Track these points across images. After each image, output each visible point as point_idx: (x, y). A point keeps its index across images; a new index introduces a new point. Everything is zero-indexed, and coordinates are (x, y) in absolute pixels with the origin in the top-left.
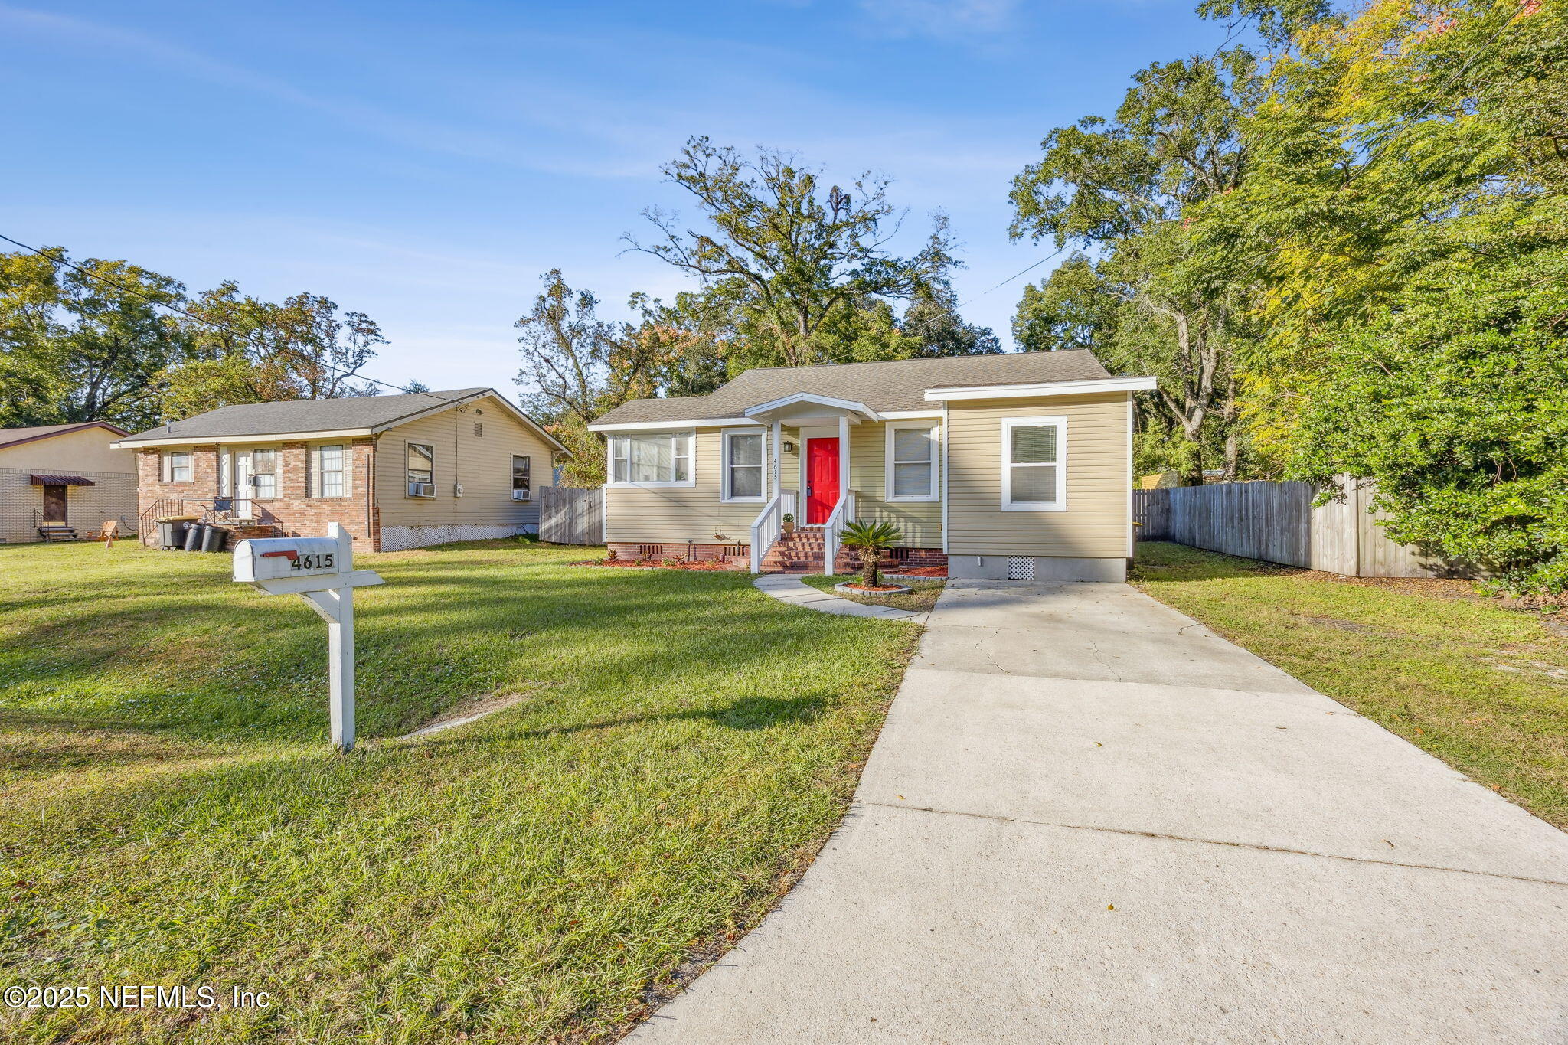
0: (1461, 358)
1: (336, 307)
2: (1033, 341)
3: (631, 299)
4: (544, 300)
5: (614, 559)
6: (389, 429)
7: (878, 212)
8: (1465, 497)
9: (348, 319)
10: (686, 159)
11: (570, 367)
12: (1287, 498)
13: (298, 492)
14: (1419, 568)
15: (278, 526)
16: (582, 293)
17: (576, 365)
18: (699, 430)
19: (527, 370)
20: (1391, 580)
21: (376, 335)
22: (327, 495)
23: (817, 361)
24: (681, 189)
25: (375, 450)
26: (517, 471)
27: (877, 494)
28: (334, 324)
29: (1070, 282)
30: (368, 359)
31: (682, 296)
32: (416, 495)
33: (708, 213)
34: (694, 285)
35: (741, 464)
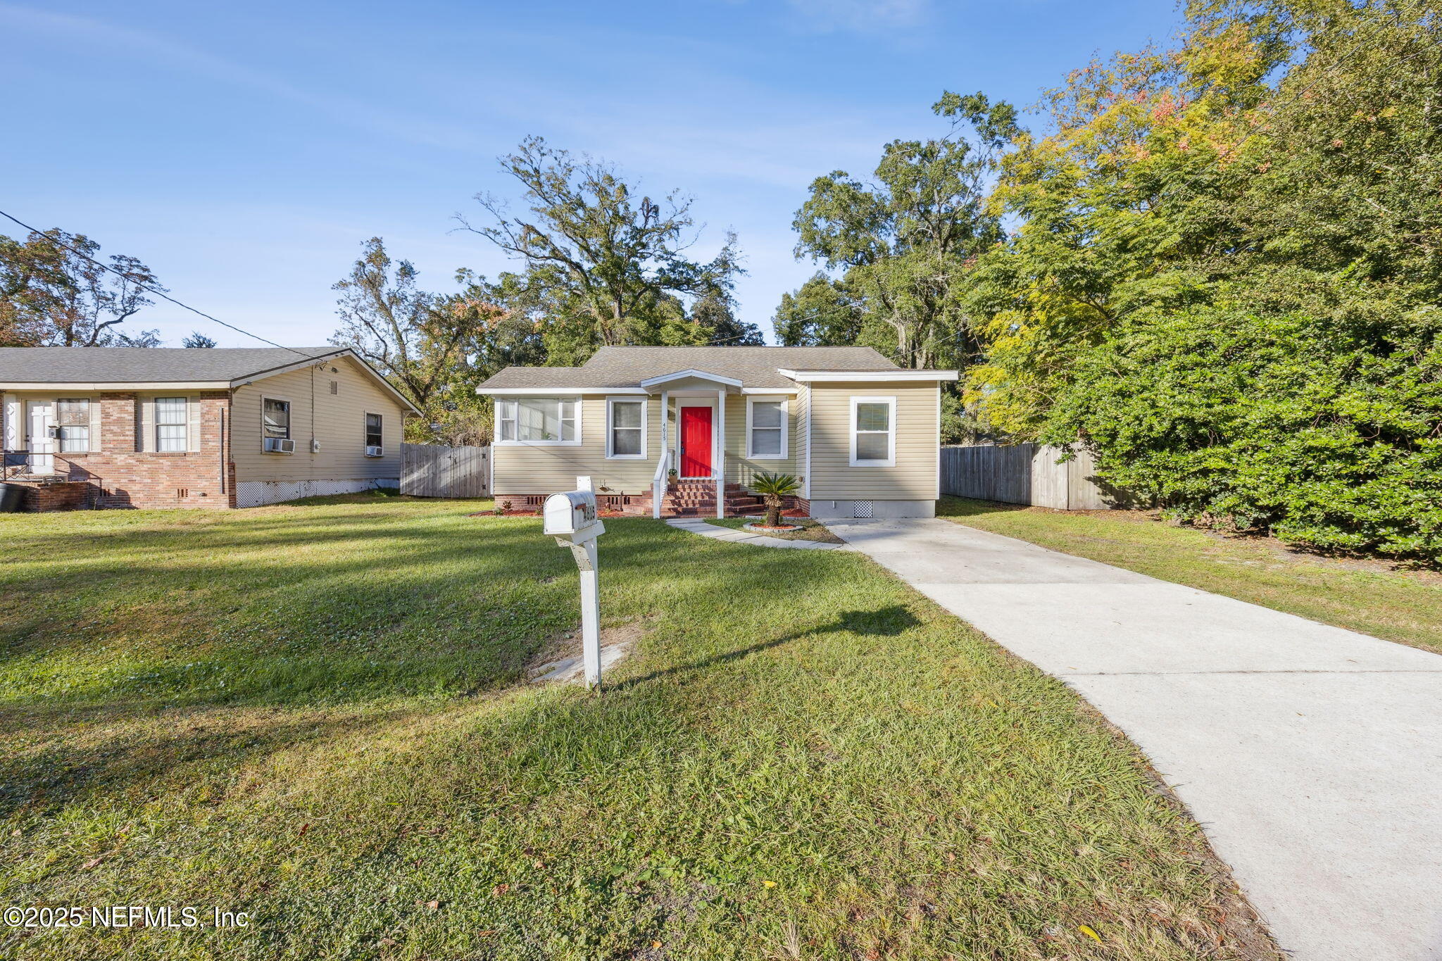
0: (1178, 370)
1: (98, 247)
2: (792, 337)
3: (458, 274)
4: (364, 266)
5: (507, 510)
6: (248, 384)
7: (681, 223)
8: (1175, 457)
9: (115, 262)
10: (521, 155)
11: (391, 332)
12: (1011, 457)
13: (126, 446)
14: (1101, 503)
15: (96, 483)
16: (402, 263)
17: (396, 329)
18: (586, 397)
19: (343, 331)
20: (1087, 512)
21: (152, 282)
22: (164, 448)
23: (629, 343)
24: (517, 181)
25: (230, 404)
26: (369, 428)
27: (740, 453)
28: (96, 266)
29: (817, 294)
30: (140, 306)
31: (505, 275)
32: (273, 450)
33: (531, 205)
34: (518, 266)
35: (624, 427)
